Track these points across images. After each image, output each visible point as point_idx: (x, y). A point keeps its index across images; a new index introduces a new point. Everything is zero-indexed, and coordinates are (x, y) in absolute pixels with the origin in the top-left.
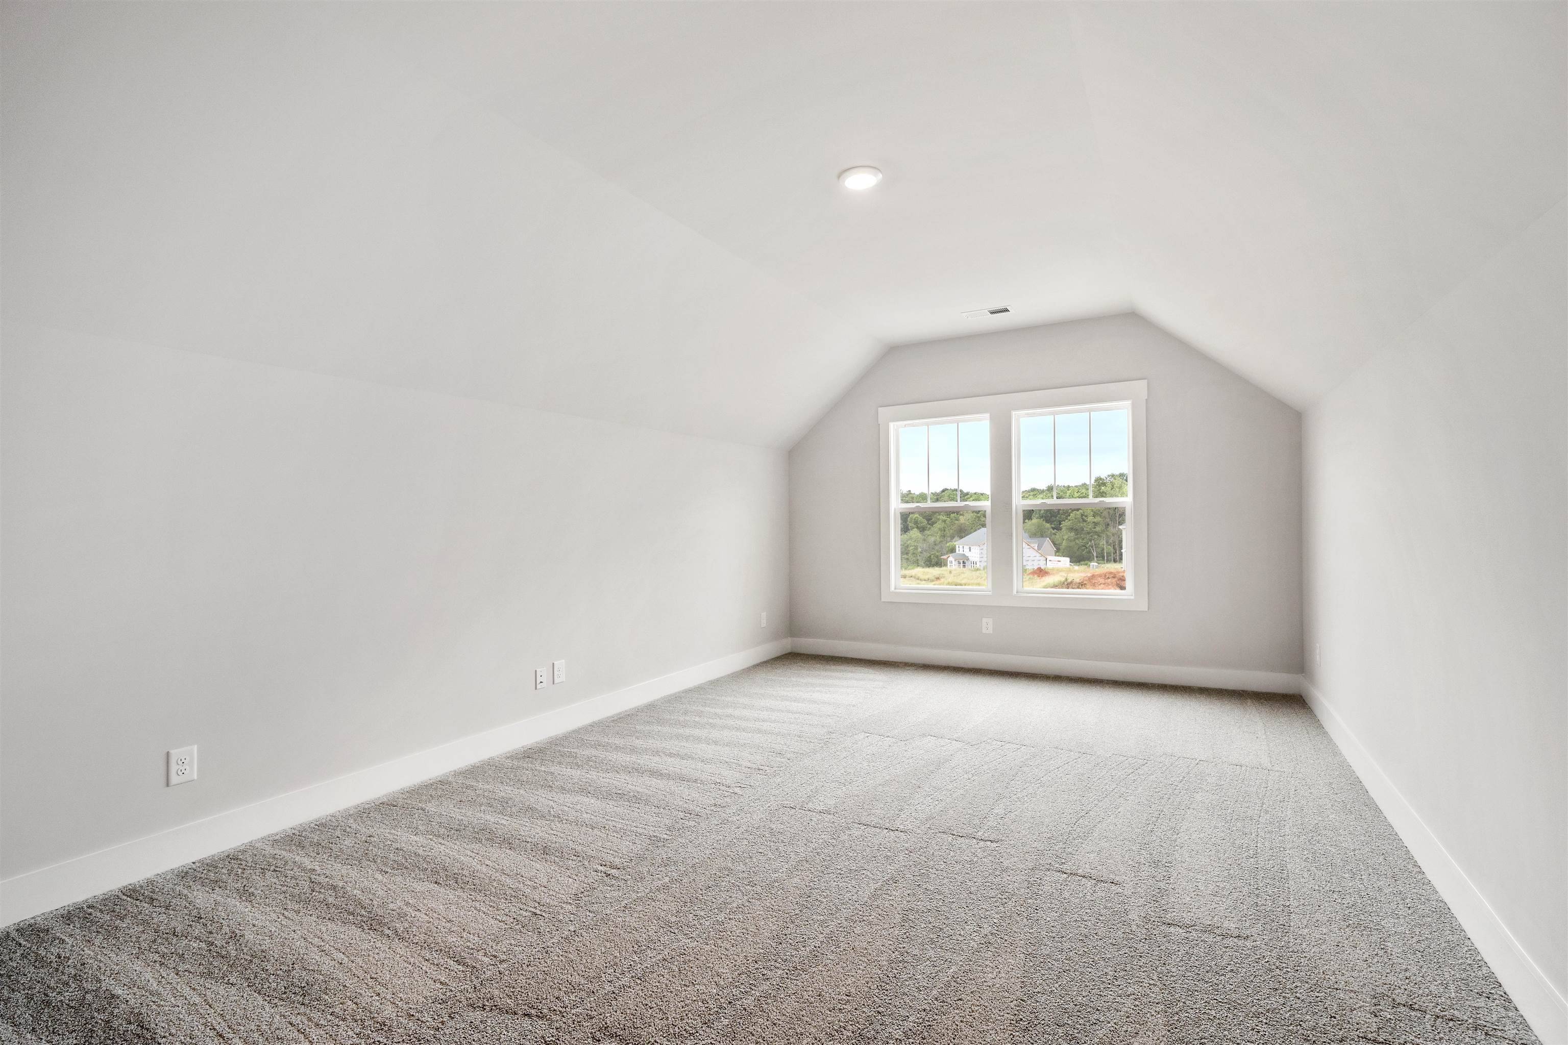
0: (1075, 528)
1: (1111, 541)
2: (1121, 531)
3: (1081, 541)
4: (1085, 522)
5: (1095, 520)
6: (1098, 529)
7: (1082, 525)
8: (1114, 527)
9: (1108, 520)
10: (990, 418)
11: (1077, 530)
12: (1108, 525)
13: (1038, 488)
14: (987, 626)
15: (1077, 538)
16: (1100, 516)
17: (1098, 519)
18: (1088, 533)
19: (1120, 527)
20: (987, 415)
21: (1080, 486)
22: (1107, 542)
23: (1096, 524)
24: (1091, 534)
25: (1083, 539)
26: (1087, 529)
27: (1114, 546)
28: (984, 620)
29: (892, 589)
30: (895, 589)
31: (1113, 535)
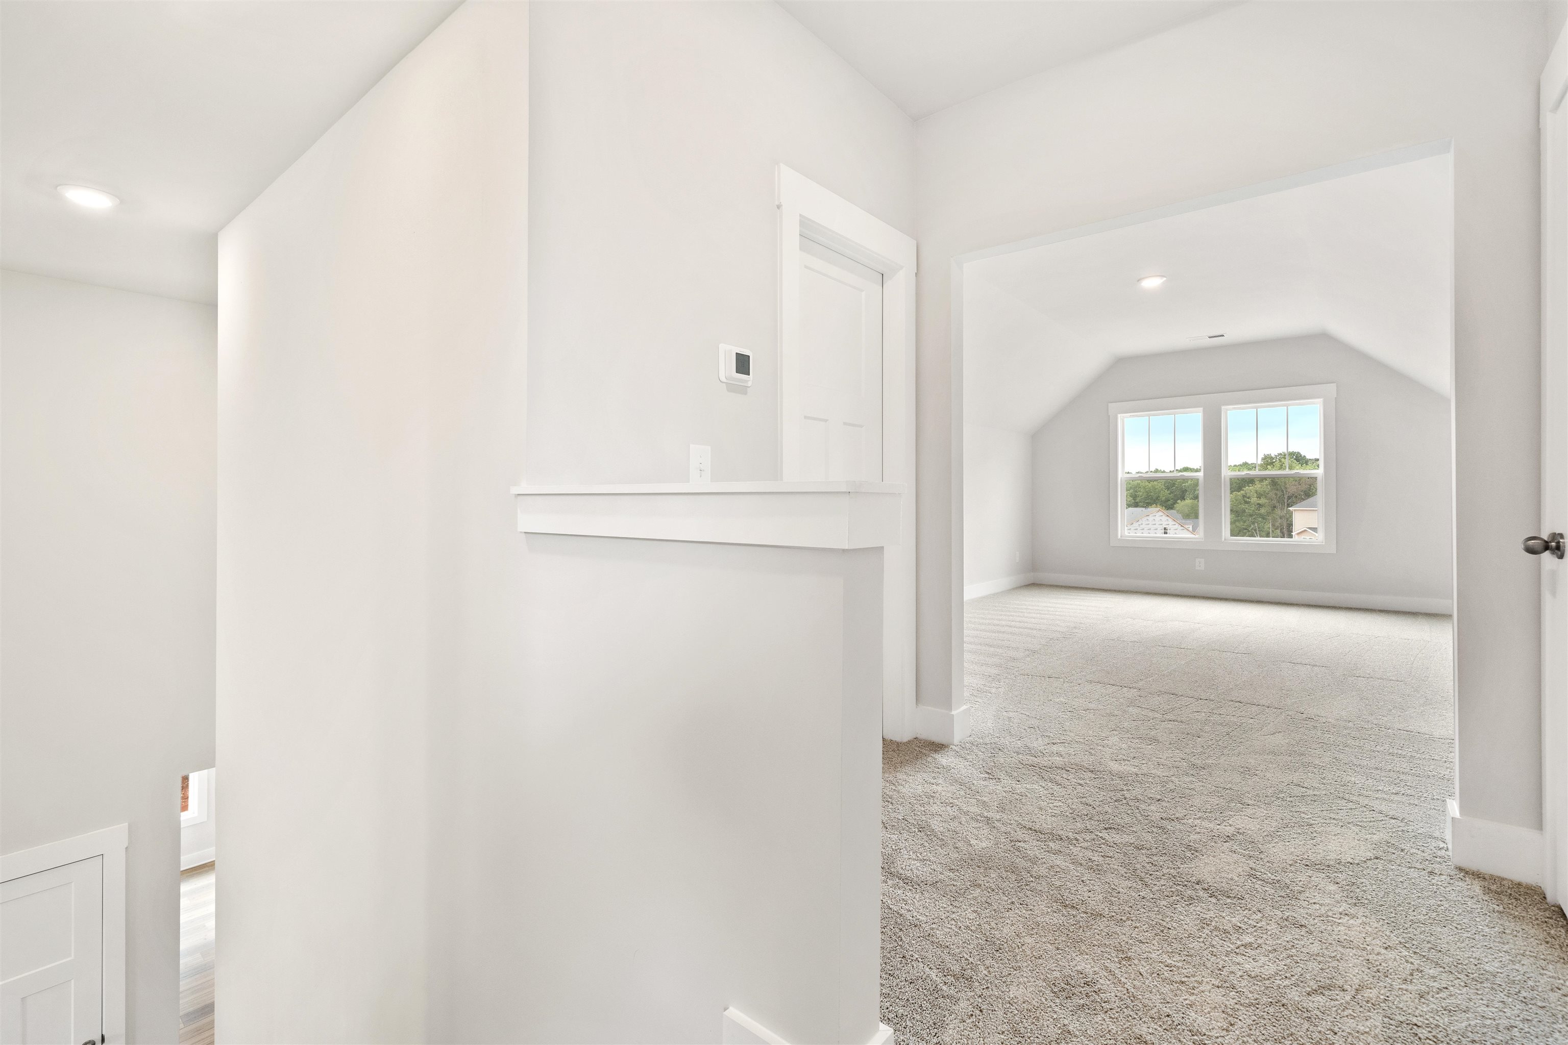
0: (1235, 509)
1: (1277, 524)
2: (1291, 514)
3: (1242, 523)
4: (1248, 503)
5: (1260, 502)
6: (1263, 511)
7: (1243, 506)
8: (1282, 509)
9: (1275, 502)
10: (1203, 411)
11: (1237, 512)
12: (1275, 507)
13: (1191, 468)
14: (1200, 564)
15: (1238, 521)
16: (1266, 497)
17: (1263, 501)
18: (1251, 516)
19: (1290, 509)
20: (1201, 409)
21: (1240, 465)
22: (1273, 525)
23: (1260, 506)
24: (1254, 517)
25: (1245, 522)
26: (1250, 511)
27: (1281, 529)
28: (1197, 560)
29: (1119, 537)
30: (1121, 537)
31: (1281, 518)
